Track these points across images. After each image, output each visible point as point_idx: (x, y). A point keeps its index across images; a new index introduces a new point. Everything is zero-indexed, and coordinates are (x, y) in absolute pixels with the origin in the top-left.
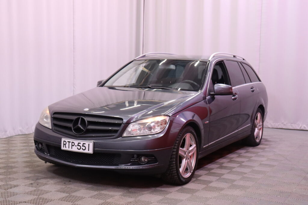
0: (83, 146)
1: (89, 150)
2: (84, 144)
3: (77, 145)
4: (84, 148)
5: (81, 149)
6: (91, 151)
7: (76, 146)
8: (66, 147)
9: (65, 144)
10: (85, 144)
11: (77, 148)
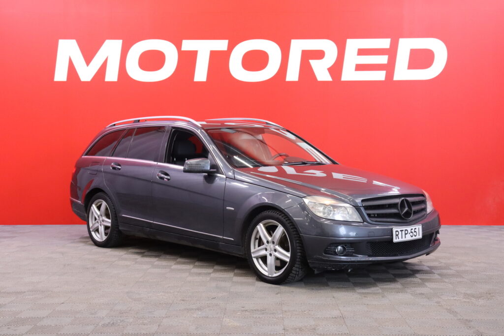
0: (415, 232)
2: (415, 229)
3: (410, 232)
5: (414, 235)
6: (421, 236)
8: (399, 238)
9: (398, 235)
11: (411, 235)
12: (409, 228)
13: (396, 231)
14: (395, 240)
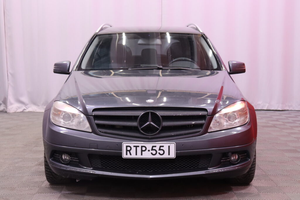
0: (160, 149)
1: (169, 154)
2: (160, 147)
3: (150, 149)
4: (162, 152)
5: (158, 154)
6: (173, 155)
7: (149, 151)
8: (131, 154)
9: (129, 151)
10: (163, 146)
11: (152, 153)
12: (149, 146)
13: (127, 147)
14: (124, 156)
